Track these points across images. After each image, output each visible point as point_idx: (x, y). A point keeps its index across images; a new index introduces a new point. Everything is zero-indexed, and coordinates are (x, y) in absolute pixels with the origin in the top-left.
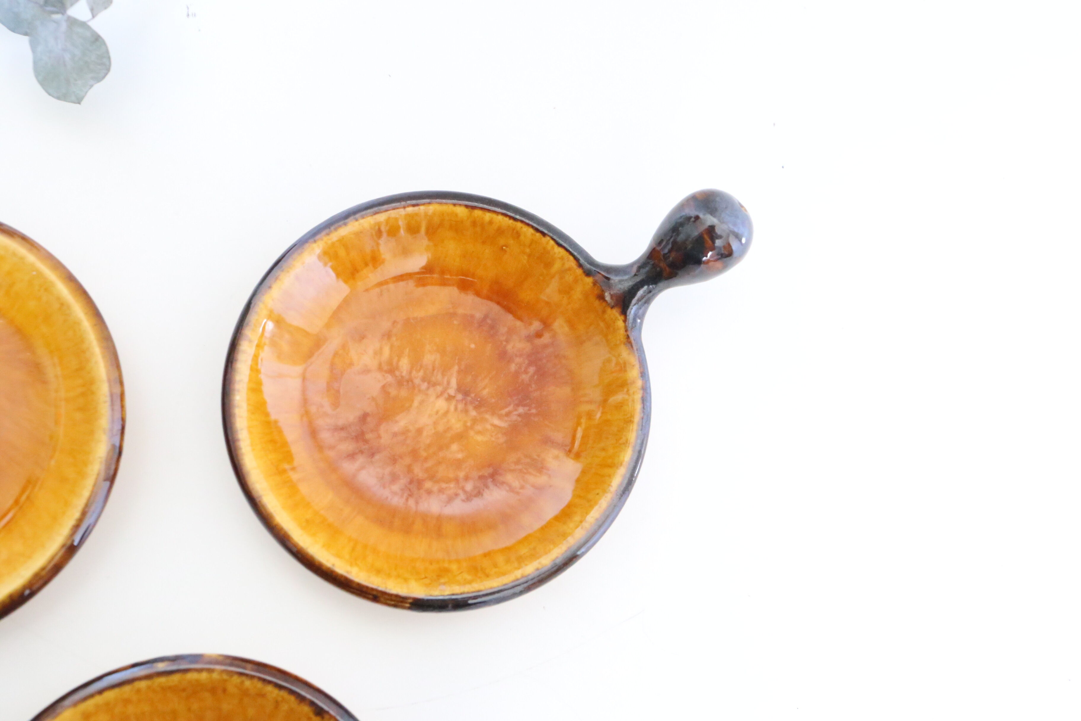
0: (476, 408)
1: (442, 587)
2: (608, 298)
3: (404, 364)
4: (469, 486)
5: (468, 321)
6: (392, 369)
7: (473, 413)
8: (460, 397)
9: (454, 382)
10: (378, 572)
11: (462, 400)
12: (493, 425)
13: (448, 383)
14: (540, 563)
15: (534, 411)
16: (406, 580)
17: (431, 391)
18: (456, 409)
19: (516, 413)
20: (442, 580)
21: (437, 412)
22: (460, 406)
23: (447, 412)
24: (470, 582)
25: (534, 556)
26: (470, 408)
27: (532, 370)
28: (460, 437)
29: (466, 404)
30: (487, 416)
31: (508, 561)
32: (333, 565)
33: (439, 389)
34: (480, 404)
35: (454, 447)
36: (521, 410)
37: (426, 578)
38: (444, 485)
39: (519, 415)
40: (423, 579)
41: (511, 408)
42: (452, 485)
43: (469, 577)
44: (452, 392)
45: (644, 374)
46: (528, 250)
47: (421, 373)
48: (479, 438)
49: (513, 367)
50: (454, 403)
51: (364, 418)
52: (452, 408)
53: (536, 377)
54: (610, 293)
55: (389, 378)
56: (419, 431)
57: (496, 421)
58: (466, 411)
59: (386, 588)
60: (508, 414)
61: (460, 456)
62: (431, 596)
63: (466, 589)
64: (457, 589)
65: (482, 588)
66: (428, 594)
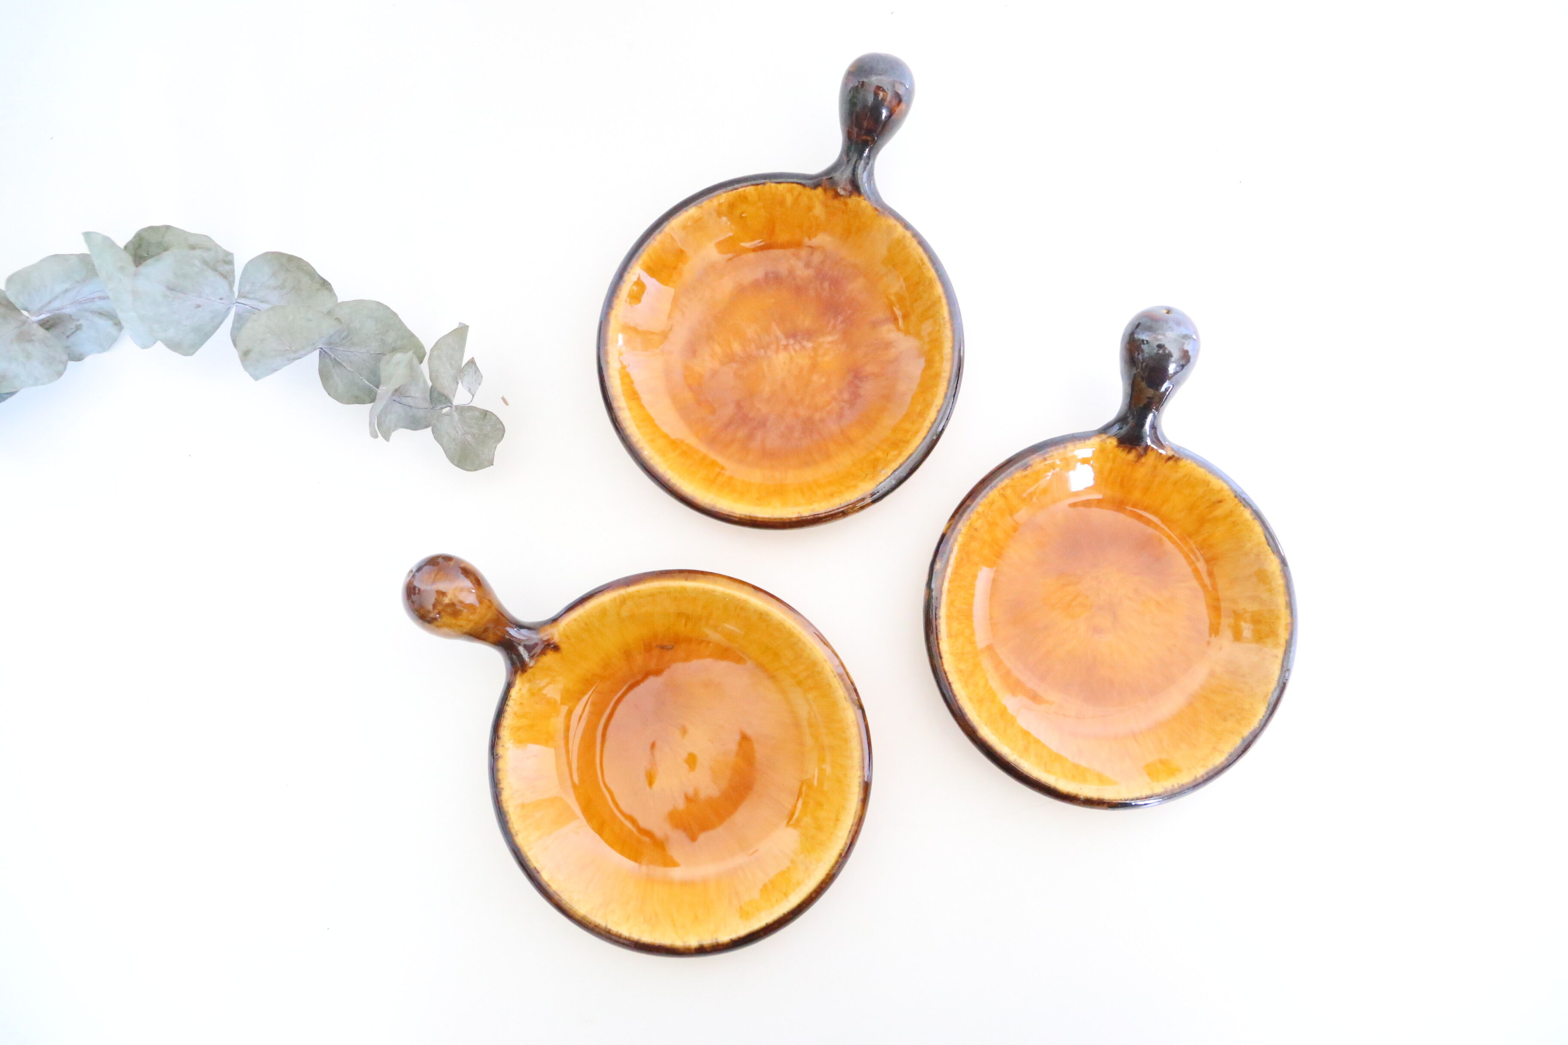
0: (809, 340)
1: (883, 472)
2: (842, 192)
3: (737, 347)
4: (846, 396)
5: (756, 285)
6: (730, 358)
7: (809, 345)
8: (792, 341)
9: (779, 334)
10: (832, 495)
11: (796, 342)
12: (829, 343)
13: (777, 338)
14: (937, 406)
15: (849, 312)
17: (769, 353)
18: (795, 351)
19: (839, 322)
20: (879, 468)
21: (785, 363)
22: (797, 347)
23: (791, 358)
24: (899, 454)
25: (928, 405)
26: (805, 343)
27: (826, 285)
28: (814, 367)
29: (800, 343)
30: (821, 340)
31: (913, 423)
32: (799, 513)
33: (773, 347)
34: (809, 335)
35: (815, 378)
36: (840, 318)
38: (828, 408)
39: (842, 322)
40: (866, 477)
41: (832, 322)
42: (834, 404)
43: (895, 452)
44: (784, 342)
45: (907, 226)
46: (760, 204)
47: (753, 346)
48: (827, 358)
49: (812, 293)
50: (791, 348)
51: (738, 405)
52: (793, 353)
53: (832, 287)
54: (841, 188)
55: (735, 365)
56: (783, 385)
57: (830, 338)
58: (804, 347)
59: (847, 501)
60: (834, 327)
61: (823, 380)
62: (881, 483)
63: (901, 460)
64: (895, 466)
65: (911, 452)
66: (878, 484)
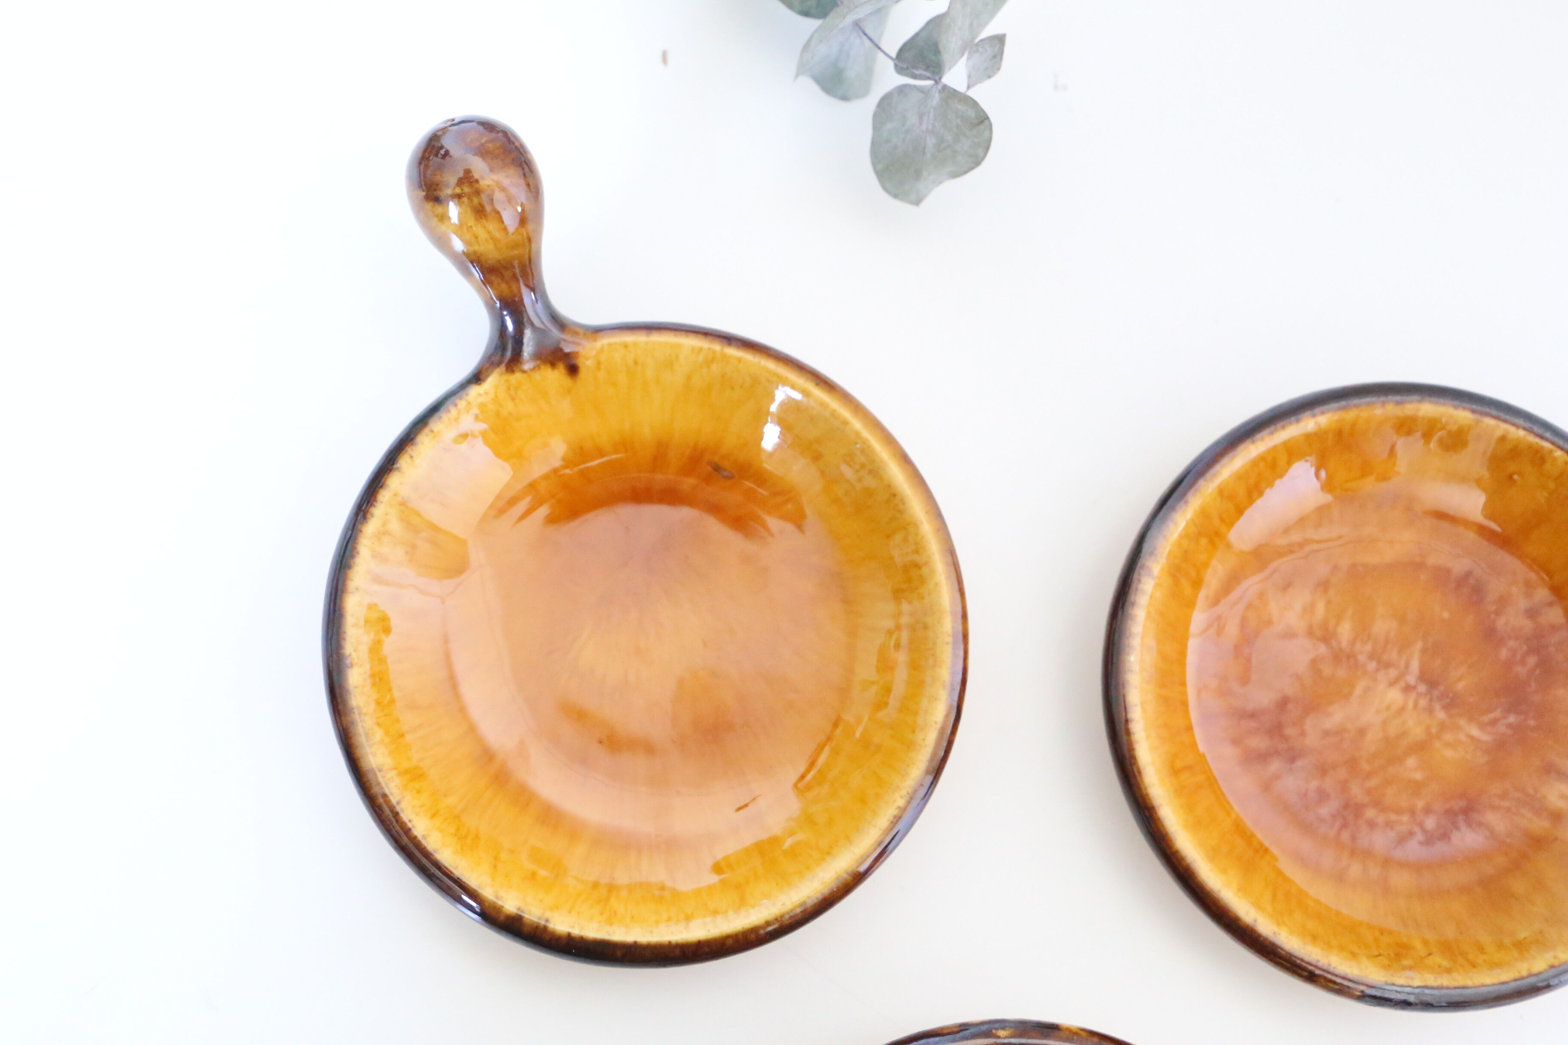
0: (1446, 708)
1: (1410, 974)
3: (1345, 630)
4: (1430, 823)
5: (1441, 576)
6: (1325, 635)
7: (1441, 715)
8: (1422, 688)
9: (1415, 665)
10: (1315, 938)
11: (1426, 694)
12: (1472, 738)
13: (1407, 666)
14: (1555, 957)
15: (1532, 723)
16: (1354, 955)
17: (1381, 675)
18: (1416, 705)
19: (1505, 721)
20: (1406, 962)
21: (1388, 708)
22: (1423, 703)
23: (1402, 710)
24: (1448, 971)
25: (1540, 943)
26: (1437, 707)
27: (1532, 660)
28: (1421, 747)
29: (1431, 700)
30: (1462, 722)
31: (1500, 946)
33: (1393, 673)
34: (1452, 703)
35: (1411, 762)
36: (1512, 719)
37: (1380, 955)
38: (1393, 817)
39: (1509, 726)
40: (1377, 956)
41: (1497, 714)
42: (1405, 818)
43: (1445, 963)
44: (1411, 679)
46: (1552, 485)
47: (1368, 647)
48: (1449, 753)
49: (1504, 653)
50: (1413, 696)
51: (1283, 703)
52: (1411, 704)
53: (1537, 672)
55: (1322, 649)
56: (1362, 732)
57: (1475, 732)
58: (1430, 711)
59: (1330, 965)
60: (1494, 722)
61: (1418, 776)
62: (1393, 984)
63: (1445, 981)
64: (1431, 980)
65: (1469, 983)
66: (1389, 982)
